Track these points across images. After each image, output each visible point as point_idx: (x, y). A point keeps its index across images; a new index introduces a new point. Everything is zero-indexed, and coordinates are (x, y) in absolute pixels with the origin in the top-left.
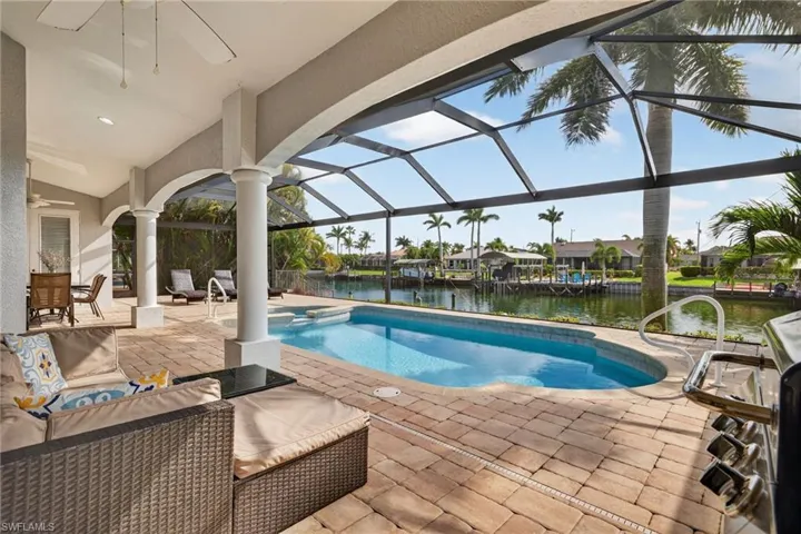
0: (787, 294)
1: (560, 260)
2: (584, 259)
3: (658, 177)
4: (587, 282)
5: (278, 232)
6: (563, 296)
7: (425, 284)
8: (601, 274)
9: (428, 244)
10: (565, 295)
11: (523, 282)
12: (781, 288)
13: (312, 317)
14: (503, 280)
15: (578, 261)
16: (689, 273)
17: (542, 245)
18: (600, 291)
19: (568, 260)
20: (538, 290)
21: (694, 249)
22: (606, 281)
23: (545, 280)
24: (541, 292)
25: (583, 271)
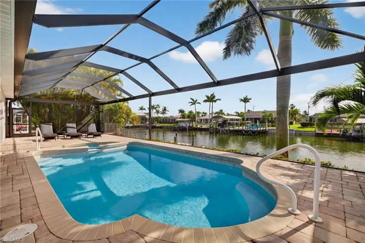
0: (348, 134)
1: (247, 119)
2: (259, 119)
3: (281, 69)
4: (259, 129)
5: (107, 105)
6: (248, 135)
7: (189, 129)
8: (265, 125)
9: (191, 112)
10: (250, 135)
11: (231, 129)
12: (346, 131)
13: (101, 148)
14: (222, 128)
15: (256, 120)
16: (304, 125)
17: (240, 113)
18: (265, 133)
19: (251, 119)
20: (238, 132)
21: (307, 115)
22: (268, 128)
23: (241, 128)
24: (239, 133)
25: (258, 124)
